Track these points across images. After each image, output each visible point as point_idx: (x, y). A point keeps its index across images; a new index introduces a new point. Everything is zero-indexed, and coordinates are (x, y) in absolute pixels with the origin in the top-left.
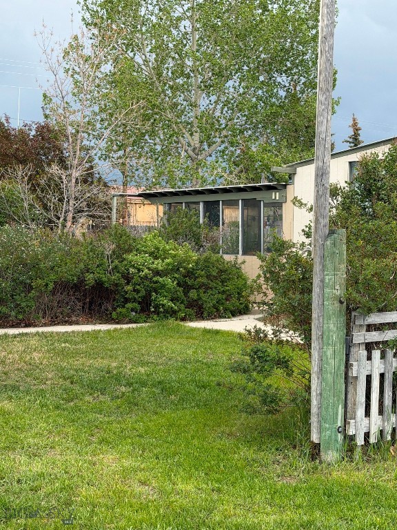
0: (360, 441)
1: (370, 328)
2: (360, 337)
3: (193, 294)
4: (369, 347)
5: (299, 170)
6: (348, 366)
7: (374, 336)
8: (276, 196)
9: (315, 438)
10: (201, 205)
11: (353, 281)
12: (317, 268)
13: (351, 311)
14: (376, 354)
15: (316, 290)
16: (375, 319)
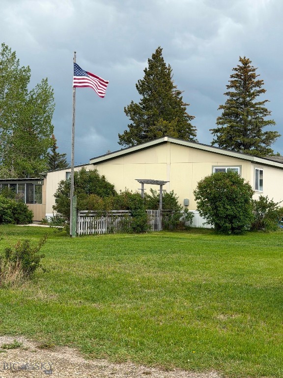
0: (79, 234)
1: (81, 213)
2: (79, 215)
3: (16, 216)
4: (81, 217)
5: (48, 174)
6: (77, 220)
7: (82, 215)
8: (40, 183)
9: (71, 234)
10: (9, 185)
11: (78, 204)
12: (71, 202)
13: (78, 210)
14: (82, 218)
15: (71, 206)
16: (82, 211)
